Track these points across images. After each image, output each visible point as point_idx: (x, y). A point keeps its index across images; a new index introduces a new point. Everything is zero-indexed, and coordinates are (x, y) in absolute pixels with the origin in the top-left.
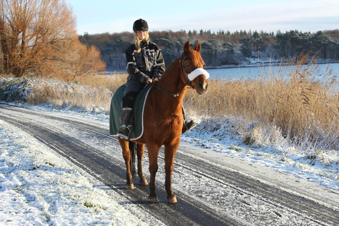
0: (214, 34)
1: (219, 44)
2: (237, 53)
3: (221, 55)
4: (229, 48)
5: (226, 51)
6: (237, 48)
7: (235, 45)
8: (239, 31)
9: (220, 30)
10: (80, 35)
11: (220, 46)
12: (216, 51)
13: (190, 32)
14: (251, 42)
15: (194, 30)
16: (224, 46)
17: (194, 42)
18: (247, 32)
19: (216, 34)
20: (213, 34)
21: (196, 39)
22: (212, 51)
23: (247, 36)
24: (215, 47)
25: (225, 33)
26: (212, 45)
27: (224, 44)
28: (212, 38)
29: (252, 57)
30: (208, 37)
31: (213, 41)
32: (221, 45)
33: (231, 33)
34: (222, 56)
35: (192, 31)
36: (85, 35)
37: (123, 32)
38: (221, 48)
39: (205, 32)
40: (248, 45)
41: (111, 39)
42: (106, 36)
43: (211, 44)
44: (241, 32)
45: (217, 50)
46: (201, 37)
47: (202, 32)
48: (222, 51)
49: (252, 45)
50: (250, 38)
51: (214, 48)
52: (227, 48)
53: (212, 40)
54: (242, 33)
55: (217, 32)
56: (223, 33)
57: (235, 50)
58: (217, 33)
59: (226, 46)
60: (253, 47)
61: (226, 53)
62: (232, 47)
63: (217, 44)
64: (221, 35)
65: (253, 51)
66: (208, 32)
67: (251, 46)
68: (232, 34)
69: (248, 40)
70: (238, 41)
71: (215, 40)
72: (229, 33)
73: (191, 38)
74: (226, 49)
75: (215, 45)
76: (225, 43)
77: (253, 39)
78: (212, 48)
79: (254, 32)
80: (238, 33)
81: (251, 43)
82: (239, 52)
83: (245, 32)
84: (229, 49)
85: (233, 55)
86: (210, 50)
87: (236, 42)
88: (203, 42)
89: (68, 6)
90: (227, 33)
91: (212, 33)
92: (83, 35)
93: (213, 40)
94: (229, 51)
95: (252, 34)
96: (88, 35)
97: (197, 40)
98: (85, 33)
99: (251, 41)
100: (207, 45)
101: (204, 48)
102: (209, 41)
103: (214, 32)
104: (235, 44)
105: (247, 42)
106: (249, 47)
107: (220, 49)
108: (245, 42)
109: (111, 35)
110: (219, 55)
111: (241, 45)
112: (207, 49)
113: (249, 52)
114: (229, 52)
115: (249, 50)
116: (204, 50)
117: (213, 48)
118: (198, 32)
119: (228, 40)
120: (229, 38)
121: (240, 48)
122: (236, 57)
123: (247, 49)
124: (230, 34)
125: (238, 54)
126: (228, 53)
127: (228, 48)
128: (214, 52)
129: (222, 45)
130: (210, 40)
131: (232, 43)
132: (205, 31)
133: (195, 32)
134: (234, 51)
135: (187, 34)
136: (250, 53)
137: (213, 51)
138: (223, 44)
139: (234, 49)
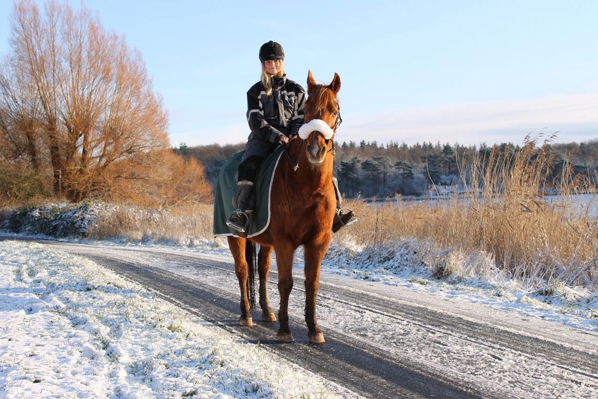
0: (382, 148)
1: (391, 163)
2: (417, 177)
3: (393, 180)
4: (406, 170)
5: (400, 174)
6: (419, 169)
7: (415, 166)
8: (421, 144)
9: (392, 141)
10: (174, 147)
11: (391, 167)
12: (385, 174)
13: (345, 144)
14: (441, 161)
15: (351, 141)
16: (397, 167)
17: (351, 160)
18: (434, 145)
19: (386, 148)
20: (380, 148)
21: (354, 155)
22: (378, 173)
23: (433, 152)
24: (384, 168)
25: (399, 147)
26: (378, 165)
27: (398, 164)
28: (380, 154)
29: (442, 184)
30: (373, 153)
31: (381, 158)
32: (393, 165)
33: (408, 146)
34: (395, 182)
35: (348, 143)
36: (181, 148)
37: (240, 143)
38: (394, 170)
39: (369, 145)
40: (435, 166)
41: (222, 154)
42: (215, 149)
43: (377, 163)
44: (424, 144)
45: (387, 173)
46: (362, 151)
47: (364, 144)
48: (395, 174)
49: (442, 166)
50: (438, 154)
51: (382, 170)
52: (402, 169)
53: (379, 157)
54: (426, 147)
55: (387, 144)
56: (396, 146)
57: (415, 173)
58: (388, 146)
59: (400, 166)
60: (443, 168)
61: (401, 177)
62: (410, 168)
63: (386, 163)
64: (394, 150)
65: (444, 174)
66: (373, 144)
67: (440, 166)
68: (411, 148)
69: (436, 157)
70: (420, 159)
71: (383, 157)
72: (405, 146)
73: (347, 153)
74: (401, 171)
75: (384, 165)
76: (398, 161)
77: (443, 156)
78: (379, 168)
79: (444, 145)
80: (420, 146)
81: (440, 163)
82: (421, 176)
83: (431, 146)
84: (406, 172)
85: (411, 180)
86: (376, 171)
87: (416, 161)
88: (366, 160)
89: (156, 96)
90: (402, 147)
91: (378, 146)
92: (178, 148)
93: (381, 156)
94: (406, 173)
95: (442, 148)
96: (186, 148)
97: (355, 157)
98: (182, 144)
99: (440, 158)
100: (371, 164)
101: (367, 170)
102: (375, 159)
103: (382, 145)
104: (416, 164)
105: (433, 161)
106: (437, 168)
107: (392, 171)
108: (430, 161)
109: (222, 149)
110: (390, 179)
111: (423, 165)
112: (371, 170)
113: (436, 175)
114: (405, 175)
115: (437, 172)
116: (366, 173)
117: (380, 170)
118: (358, 144)
119: (404, 158)
120: (405, 154)
121: (423, 169)
122: (416, 183)
123: (434, 171)
124: (407, 148)
125: (419, 179)
126: (404, 178)
127: (404, 169)
128: (382, 175)
129: (395, 165)
130: (375, 157)
131: (411, 162)
132: (369, 143)
133: (352, 145)
134: (413, 174)
135: (341, 147)
136: (438, 177)
137: (380, 173)
138: (396, 163)
139: (413, 170)
